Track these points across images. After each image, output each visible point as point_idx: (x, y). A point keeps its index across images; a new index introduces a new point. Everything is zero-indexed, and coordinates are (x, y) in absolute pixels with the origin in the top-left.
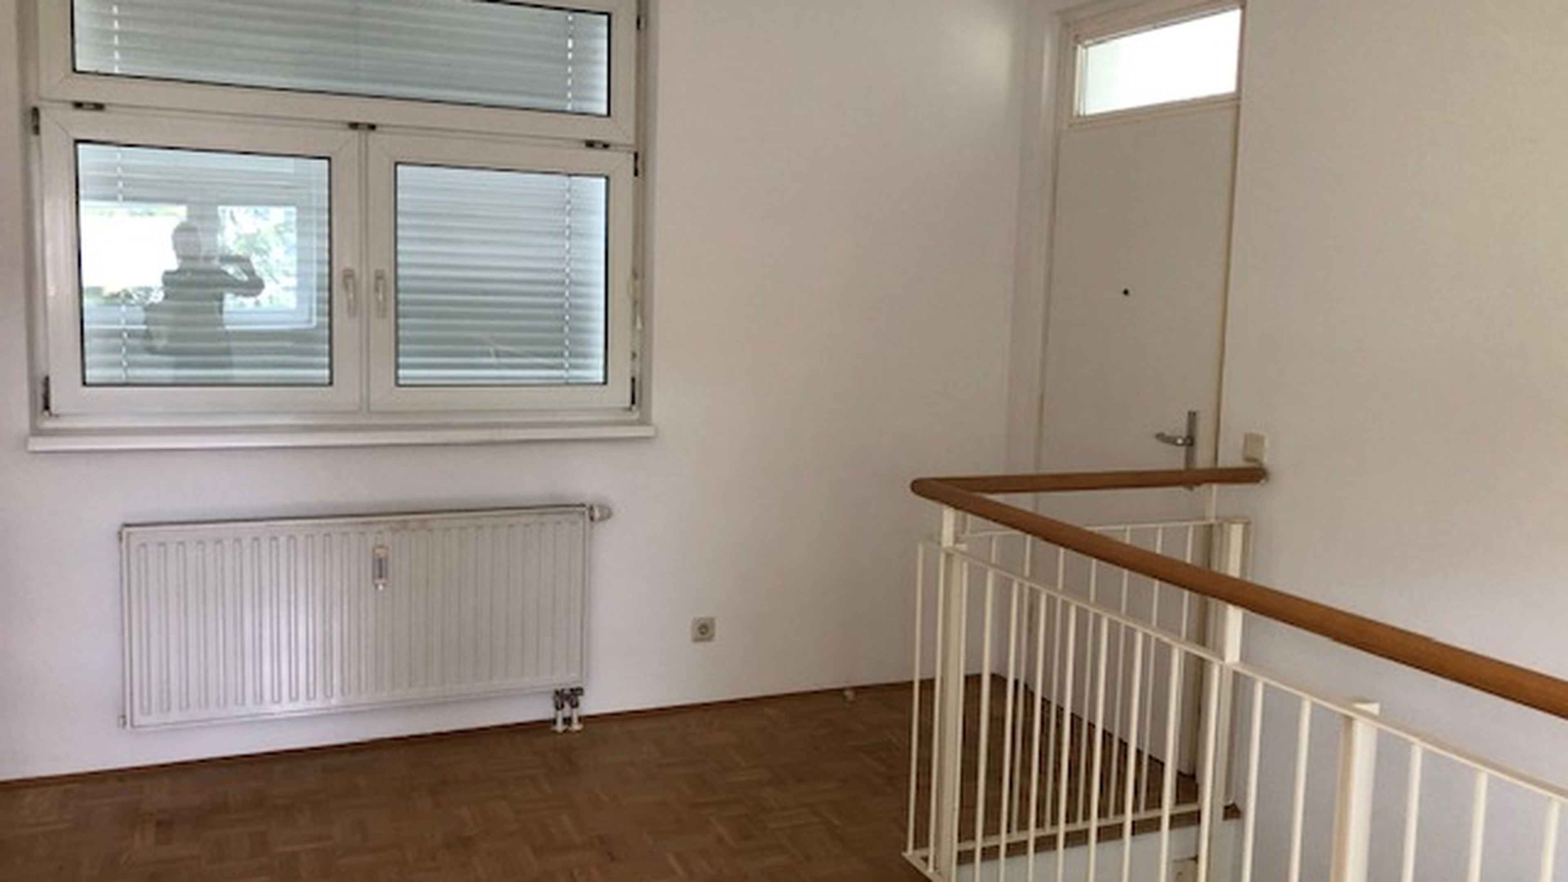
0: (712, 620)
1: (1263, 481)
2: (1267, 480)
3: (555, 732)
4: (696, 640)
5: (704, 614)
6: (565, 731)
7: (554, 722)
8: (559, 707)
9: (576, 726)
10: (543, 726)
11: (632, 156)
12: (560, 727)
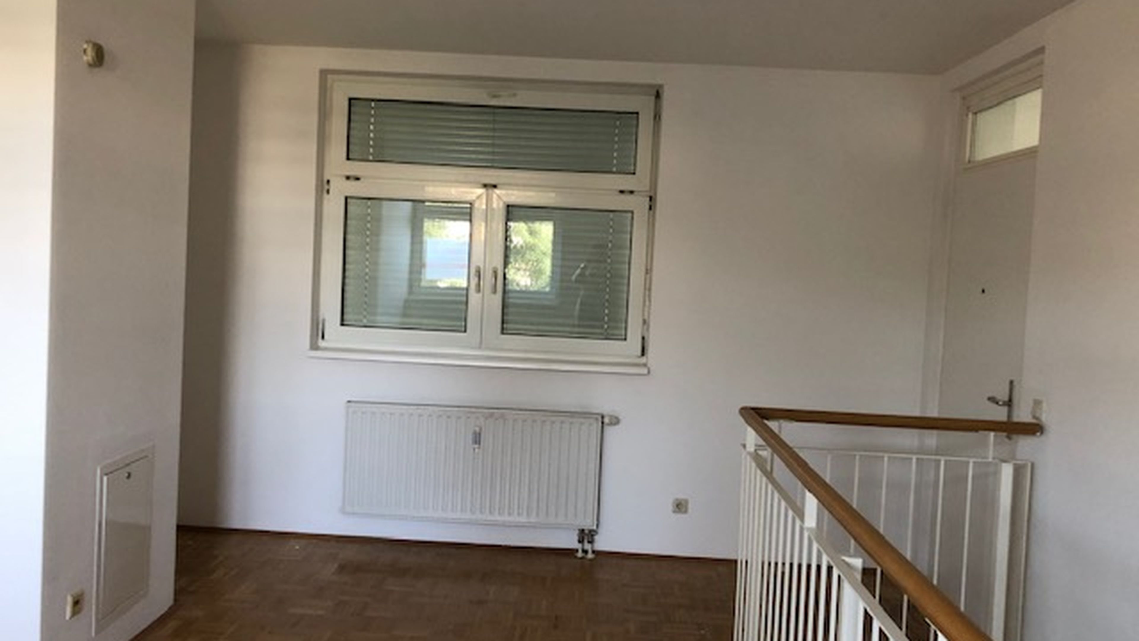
0: (686, 501)
1: (1038, 434)
2: (1042, 433)
3: (576, 557)
4: (674, 512)
5: (681, 496)
6: (582, 558)
7: (577, 551)
8: (581, 541)
9: (590, 556)
10: (570, 552)
11: (648, 199)
12: (580, 554)
